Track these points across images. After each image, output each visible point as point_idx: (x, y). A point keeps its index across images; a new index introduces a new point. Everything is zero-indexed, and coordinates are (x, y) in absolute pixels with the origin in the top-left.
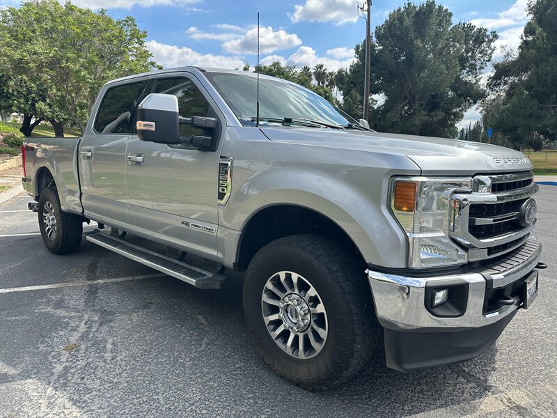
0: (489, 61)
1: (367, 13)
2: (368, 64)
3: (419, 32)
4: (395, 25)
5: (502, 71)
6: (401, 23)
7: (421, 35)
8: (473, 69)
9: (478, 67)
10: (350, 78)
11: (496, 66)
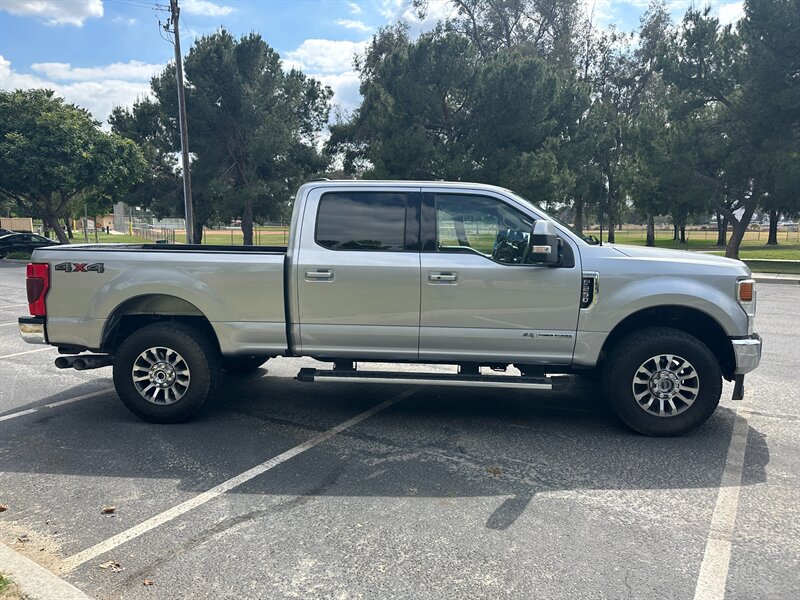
0: (326, 121)
1: (174, 35)
2: (182, 110)
3: (245, 74)
4: (211, 59)
5: (339, 135)
6: (220, 57)
7: (248, 78)
8: (308, 129)
9: (315, 128)
10: (135, 122)
11: (332, 129)
